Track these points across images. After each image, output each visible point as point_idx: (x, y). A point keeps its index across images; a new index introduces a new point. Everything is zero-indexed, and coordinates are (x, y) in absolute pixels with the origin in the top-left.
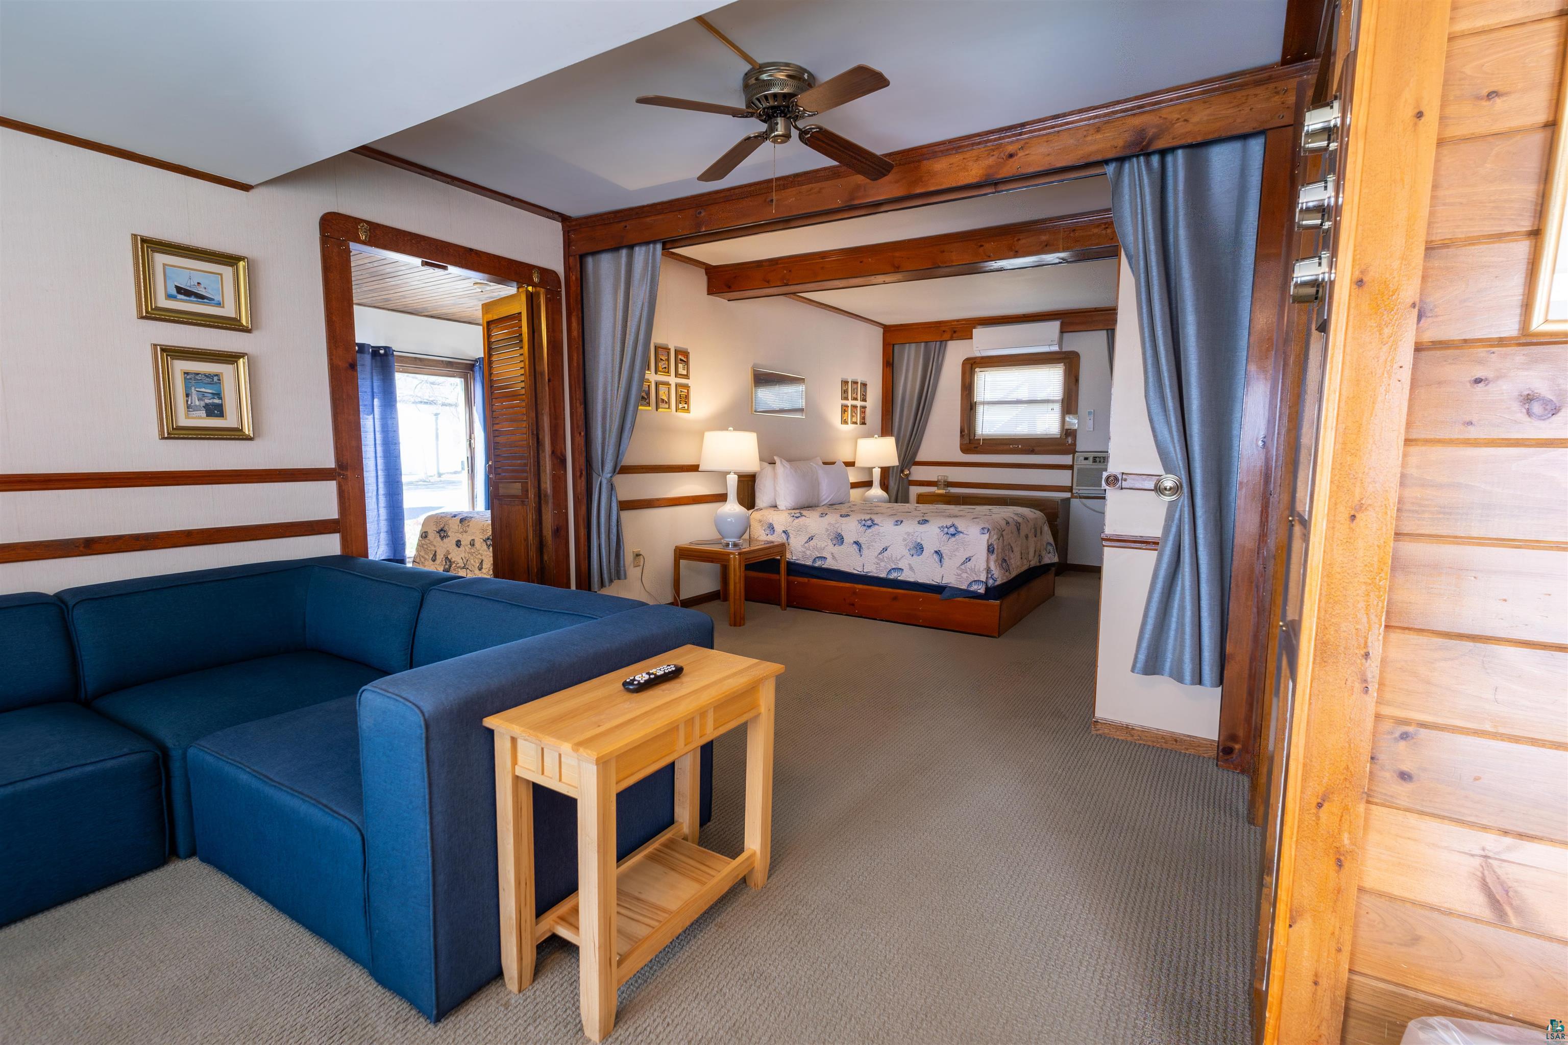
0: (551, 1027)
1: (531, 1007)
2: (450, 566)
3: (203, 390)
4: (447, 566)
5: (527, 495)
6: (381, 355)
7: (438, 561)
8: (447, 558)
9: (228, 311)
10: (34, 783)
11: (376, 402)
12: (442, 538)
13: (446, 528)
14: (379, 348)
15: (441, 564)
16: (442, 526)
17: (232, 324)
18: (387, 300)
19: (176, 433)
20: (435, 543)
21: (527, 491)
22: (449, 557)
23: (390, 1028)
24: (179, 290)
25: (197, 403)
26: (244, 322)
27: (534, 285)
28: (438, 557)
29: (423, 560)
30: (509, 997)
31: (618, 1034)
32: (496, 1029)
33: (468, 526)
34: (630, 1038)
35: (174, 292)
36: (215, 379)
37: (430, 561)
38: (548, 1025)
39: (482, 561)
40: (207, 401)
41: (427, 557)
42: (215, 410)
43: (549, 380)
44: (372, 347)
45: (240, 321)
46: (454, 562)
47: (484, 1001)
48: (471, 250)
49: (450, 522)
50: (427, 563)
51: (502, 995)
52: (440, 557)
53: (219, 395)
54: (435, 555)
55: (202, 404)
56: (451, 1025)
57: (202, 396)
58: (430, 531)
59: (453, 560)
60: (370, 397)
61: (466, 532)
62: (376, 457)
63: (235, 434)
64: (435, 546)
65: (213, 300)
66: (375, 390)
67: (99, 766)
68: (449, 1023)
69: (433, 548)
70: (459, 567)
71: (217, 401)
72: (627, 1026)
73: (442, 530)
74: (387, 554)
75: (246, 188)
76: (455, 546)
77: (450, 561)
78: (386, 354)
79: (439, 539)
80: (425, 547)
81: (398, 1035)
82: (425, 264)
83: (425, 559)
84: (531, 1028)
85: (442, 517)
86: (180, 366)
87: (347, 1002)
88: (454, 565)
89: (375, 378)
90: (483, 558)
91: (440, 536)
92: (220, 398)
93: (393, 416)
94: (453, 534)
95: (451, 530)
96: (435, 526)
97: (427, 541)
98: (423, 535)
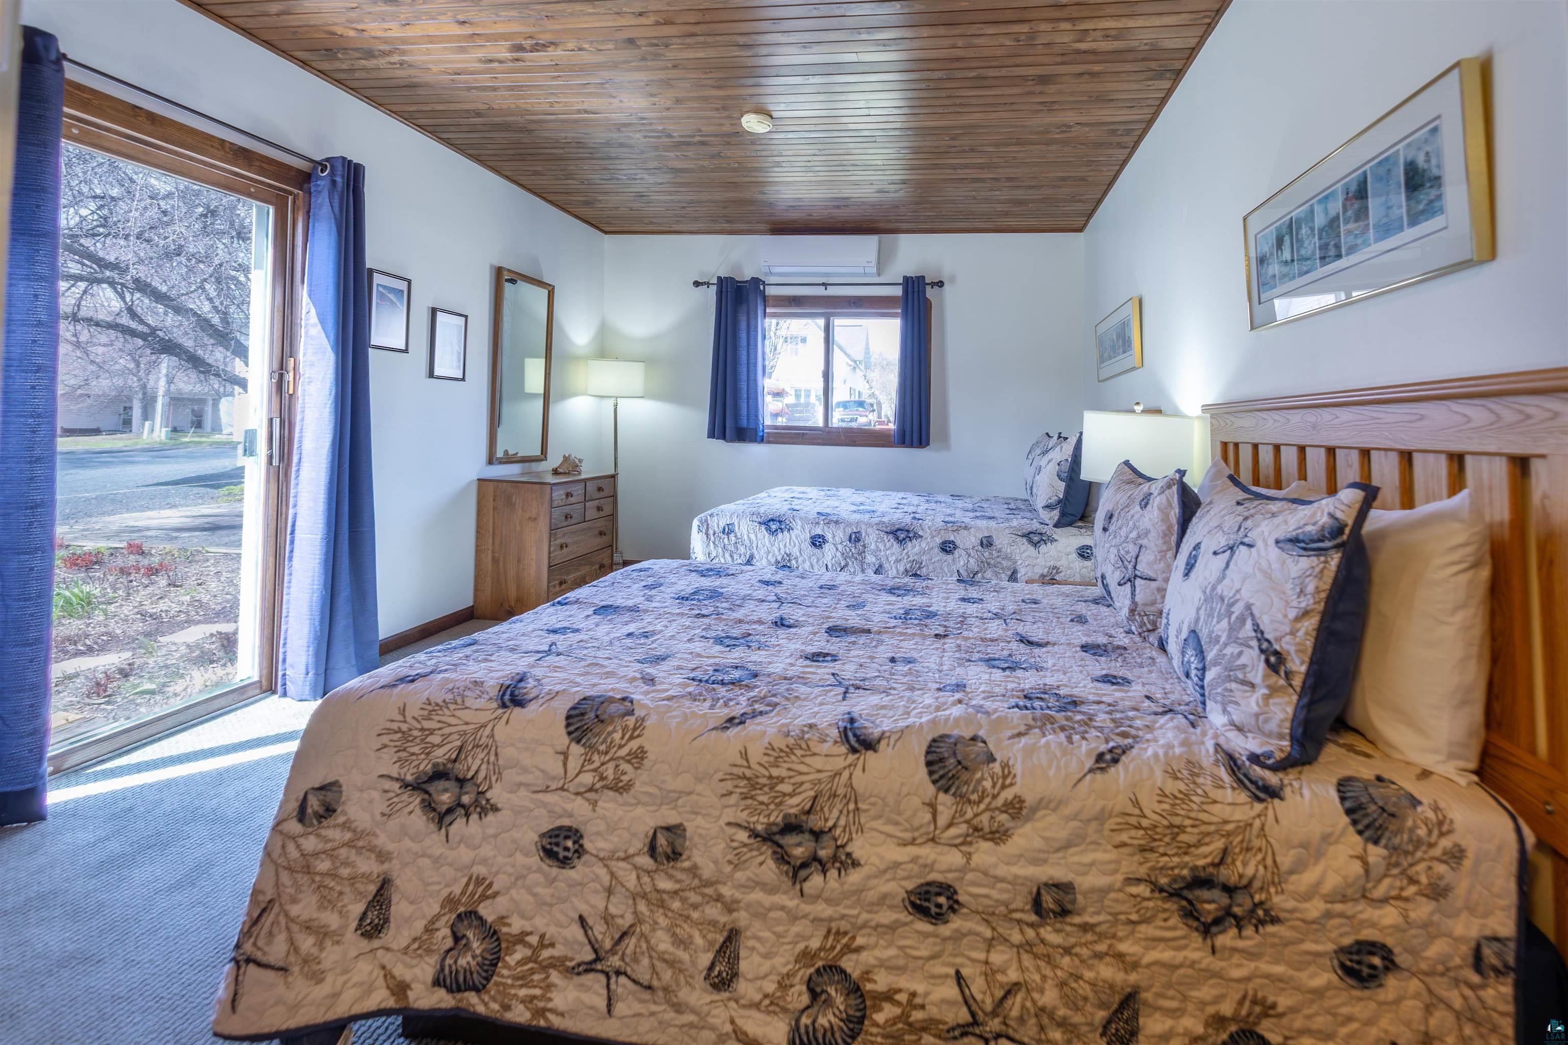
28: (399, 908)
29: (307, 943)
33: (638, 757)
37: (351, 936)
39: (733, 936)
41: (332, 920)
46: (520, 939)
50: (331, 955)
58: (350, 780)
59: (516, 925)
61: (620, 787)
64: (382, 856)
70: (558, 963)
79: (418, 820)
80: (323, 865)
83: (323, 934)
90: (742, 918)
94: (523, 798)
95: (510, 776)
96: (389, 756)
97: (334, 833)
98: (314, 804)
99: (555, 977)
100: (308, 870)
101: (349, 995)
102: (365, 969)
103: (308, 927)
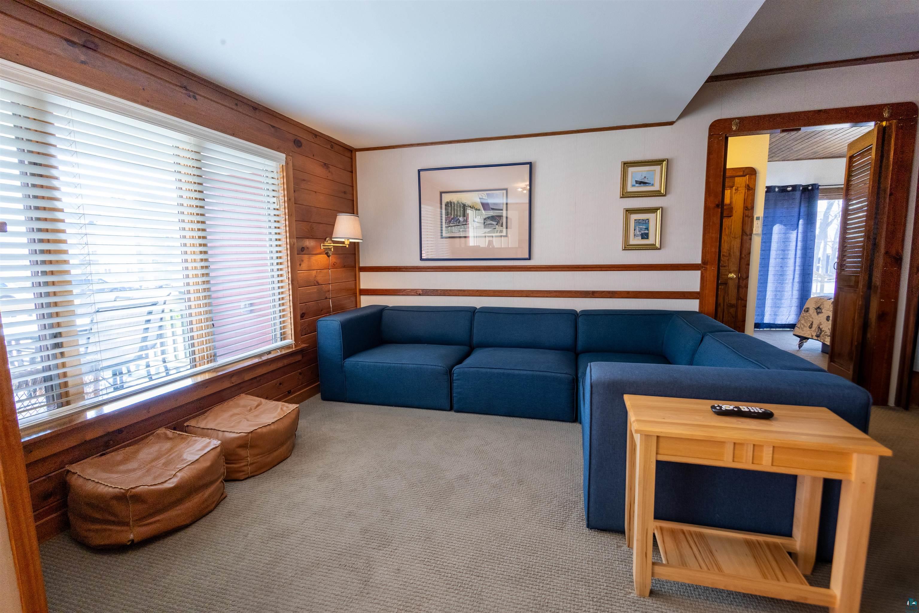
0: (624, 570)
1: (626, 556)
2: (821, 333)
3: (641, 227)
4: (818, 333)
5: (858, 286)
6: (809, 190)
7: (813, 329)
8: (819, 327)
9: (656, 188)
10: (538, 373)
11: (801, 222)
12: (818, 313)
13: (822, 307)
14: (809, 186)
15: (815, 331)
16: (819, 305)
17: (657, 194)
18: (815, 153)
19: (627, 247)
20: (812, 316)
21: (858, 282)
22: (821, 327)
23: (576, 518)
24: (637, 182)
25: (638, 233)
26: (662, 192)
27: (887, 120)
28: (813, 326)
29: (802, 326)
30: (623, 545)
31: (648, 600)
32: (605, 550)
34: (651, 607)
35: (634, 183)
36: (647, 221)
37: (808, 328)
38: (625, 568)
40: (642, 232)
42: (645, 236)
43: (891, 194)
44: (803, 186)
45: (660, 191)
47: (612, 537)
48: (820, 111)
49: (825, 303)
50: (805, 329)
51: (621, 542)
52: (815, 326)
53: (647, 229)
54: (812, 324)
55: (640, 233)
56: (593, 534)
57: (641, 230)
58: (811, 308)
60: (796, 217)
62: (795, 258)
63: (652, 247)
64: (812, 318)
65: (650, 183)
66: (802, 214)
67: (556, 374)
68: (594, 533)
69: (811, 319)
70: (826, 335)
71: (646, 232)
72: (656, 602)
73: (818, 308)
74: (795, 321)
75: (671, 123)
76: (825, 320)
77: (821, 330)
78: (812, 189)
79: (816, 314)
80: (806, 318)
81: (576, 522)
82: (783, 131)
83: (804, 326)
84: (617, 562)
85: (820, 299)
86: (634, 217)
87: (574, 499)
88: (823, 333)
89: (802, 206)
91: (817, 312)
92: (648, 230)
93: (812, 230)
94: (825, 311)
95: (825, 308)
96: (814, 305)
97: (808, 314)
98: (806, 310)
99: (826, 337)
100: (804, 318)
101: (806, 334)
102: (809, 332)
103: (803, 324)
